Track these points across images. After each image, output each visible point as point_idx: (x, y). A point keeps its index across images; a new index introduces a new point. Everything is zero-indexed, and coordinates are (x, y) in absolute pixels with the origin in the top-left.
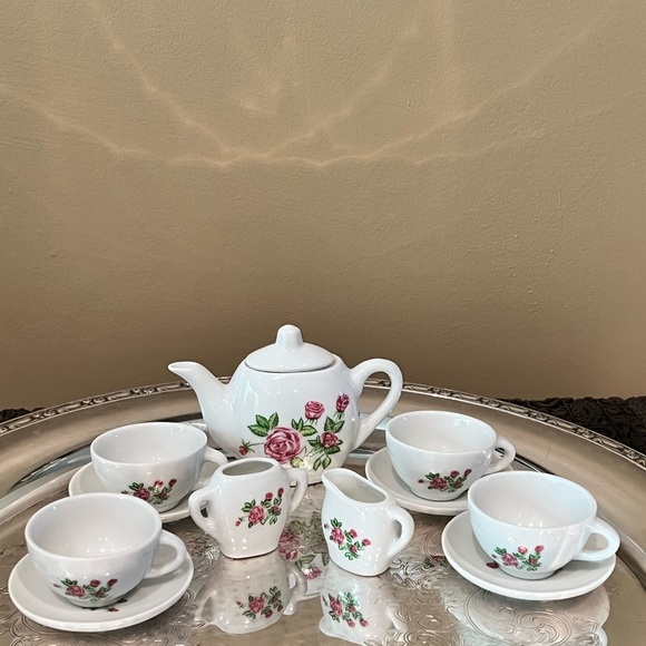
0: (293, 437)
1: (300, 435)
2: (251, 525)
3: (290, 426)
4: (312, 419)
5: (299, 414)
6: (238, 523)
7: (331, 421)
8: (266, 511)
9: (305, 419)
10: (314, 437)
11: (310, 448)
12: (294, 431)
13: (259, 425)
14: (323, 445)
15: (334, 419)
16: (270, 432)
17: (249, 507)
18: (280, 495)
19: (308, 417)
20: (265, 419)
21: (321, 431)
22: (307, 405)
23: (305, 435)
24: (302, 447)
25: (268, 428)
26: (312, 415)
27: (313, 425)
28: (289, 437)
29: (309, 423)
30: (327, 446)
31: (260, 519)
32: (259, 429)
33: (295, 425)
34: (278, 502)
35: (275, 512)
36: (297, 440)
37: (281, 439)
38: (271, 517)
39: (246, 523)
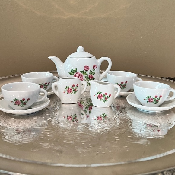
1: (83, 75)
2: (68, 93)
3: (80, 72)
4: (86, 70)
5: (83, 69)
6: (64, 92)
7: (92, 72)
8: (72, 90)
9: (84, 70)
10: (87, 76)
11: (86, 79)
12: (81, 74)
14: (89, 78)
15: (92, 71)
16: (75, 74)
17: (67, 88)
18: (77, 86)
19: (85, 70)
20: (73, 70)
21: (89, 74)
22: (85, 66)
23: (84, 75)
24: (83, 78)
25: (74, 73)
26: (86, 69)
27: (86, 72)
28: (80, 75)
29: (85, 71)
30: (90, 79)
31: (71, 92)
32: (72, 73)
33: (81, 72)
34: (76, 88)
35: (75, 91)
36: (82, 76)
37: (78, 76)
38: (74, 92)
39: (66, 92)
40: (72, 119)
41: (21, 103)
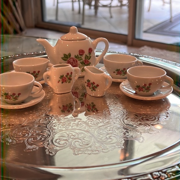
0: (75, 61)
2: (62, 83)
3: (74, 57)
5: (77, 53)
6: (58, 82)
7: (87, 56)
8: (67, 78)
10: (82, 61)
11: (81, 64)
12: (76, 59)
13: (65, 57)
14: (85, 64)
15: (88, 55)
16: (68, 59)
17: (62, 77)
18: (71, 74)
20: (66, 55)
21: (84, 59)
22: (79, 50)
23: (79, 60)
24: (78, 64)
25: (67, 58)
26: (81, 54)
27: (82, 57)
29: (80, 56)
30: (86, 64)
31: (65, 81)
32: (65, 58)
33: (76, 57)
34: (71, 76)
35: (70, 79)
36: (77, 61)
37: (72, 61)
38: (69, 81)
39: (61, 82)
40: (68, 108)
41: (12, 97)
